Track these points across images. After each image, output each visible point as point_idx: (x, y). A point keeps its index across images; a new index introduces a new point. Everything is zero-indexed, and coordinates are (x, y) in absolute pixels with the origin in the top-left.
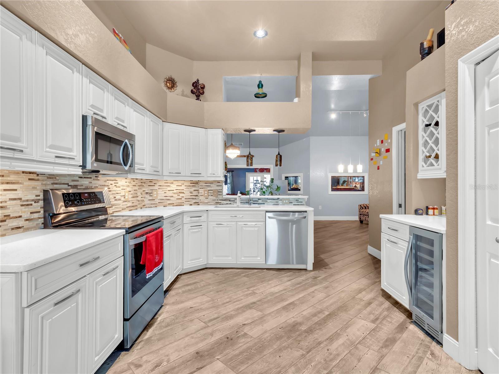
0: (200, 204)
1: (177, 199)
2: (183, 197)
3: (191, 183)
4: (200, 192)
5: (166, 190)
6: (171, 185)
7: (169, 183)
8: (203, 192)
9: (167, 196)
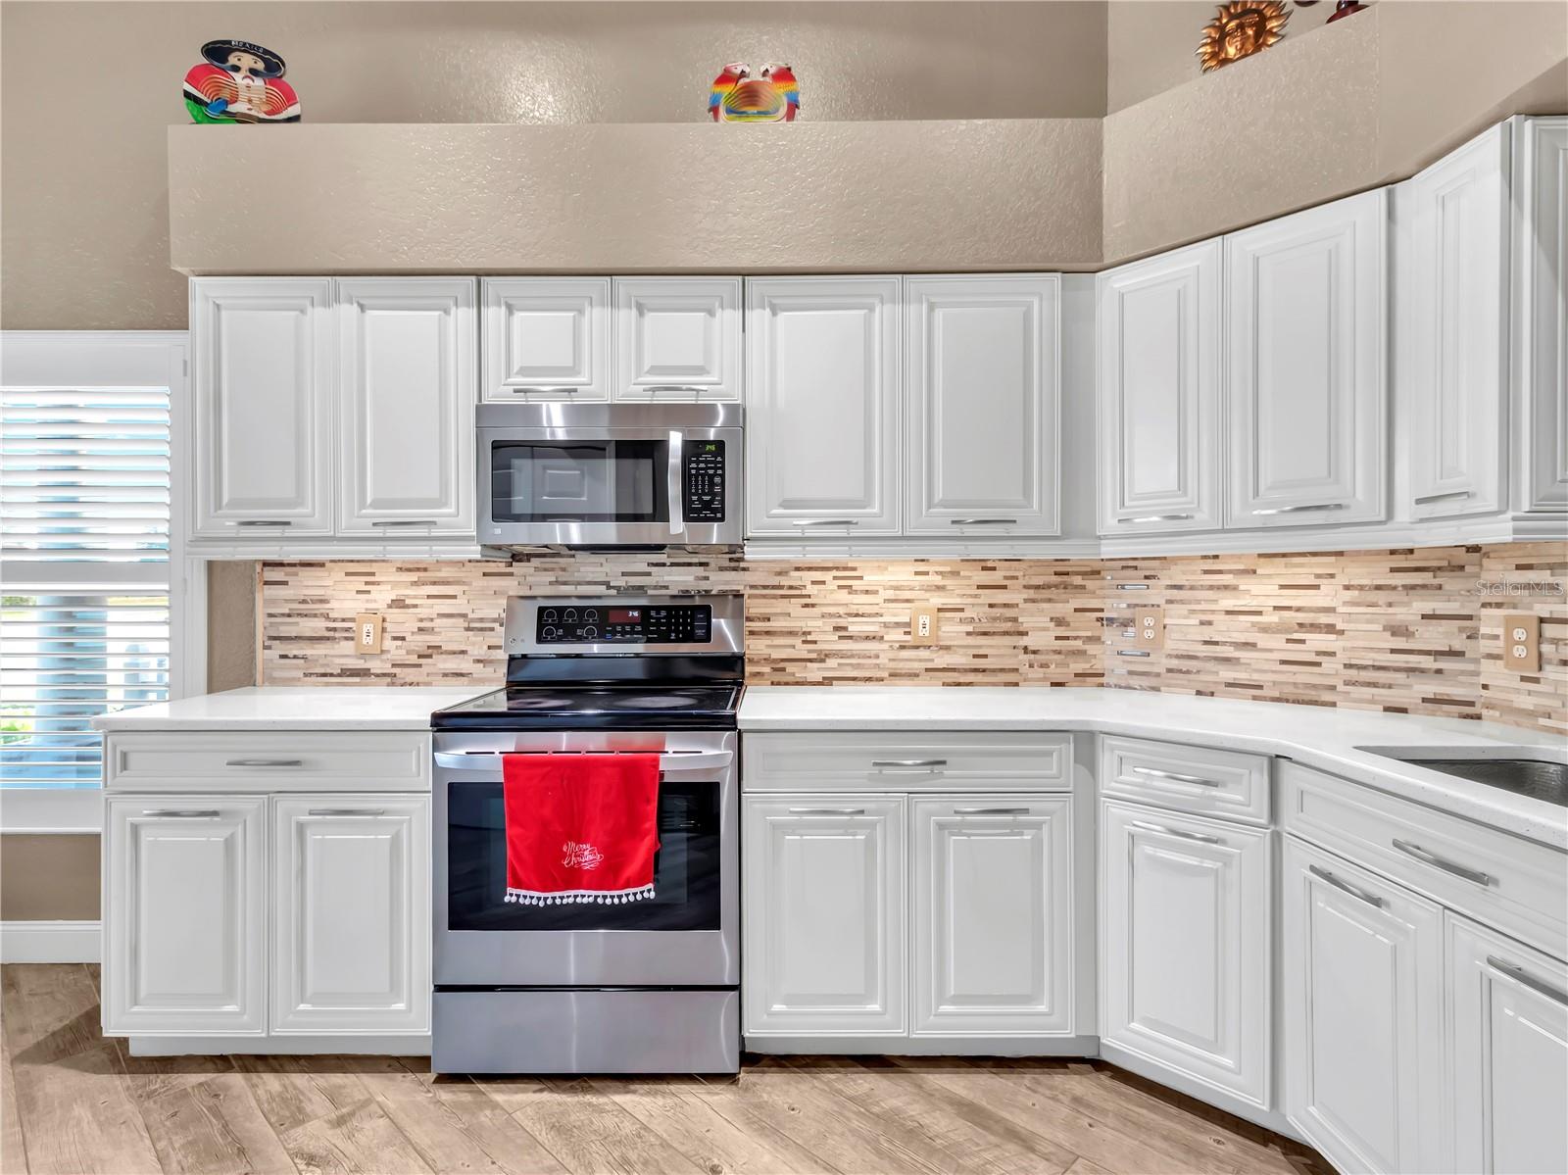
0: (1484, 712)
1: (1284, 662)
2: (1333, 654)
4: (1483, 630)
5: (1213, 612)
7: (1230, 572)
8: (1500, 631)
9: (1216, 643)
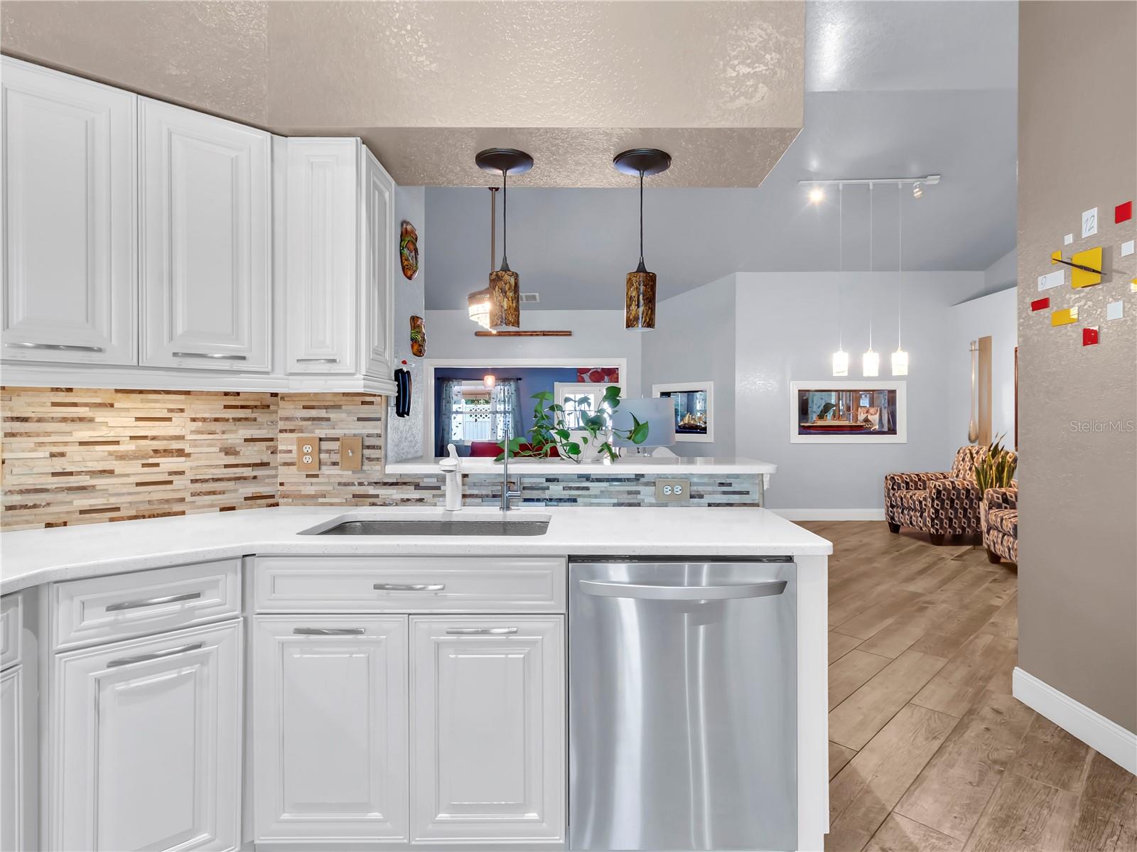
0: (281, 501)
1: (138, 484)
2: (182, 473)
3: (226, 407)
4: (280, 448)
5: (66, 443)
6: (100, 416)
7: (86, 405)
8: (294, 448)
9: (71, 474)
